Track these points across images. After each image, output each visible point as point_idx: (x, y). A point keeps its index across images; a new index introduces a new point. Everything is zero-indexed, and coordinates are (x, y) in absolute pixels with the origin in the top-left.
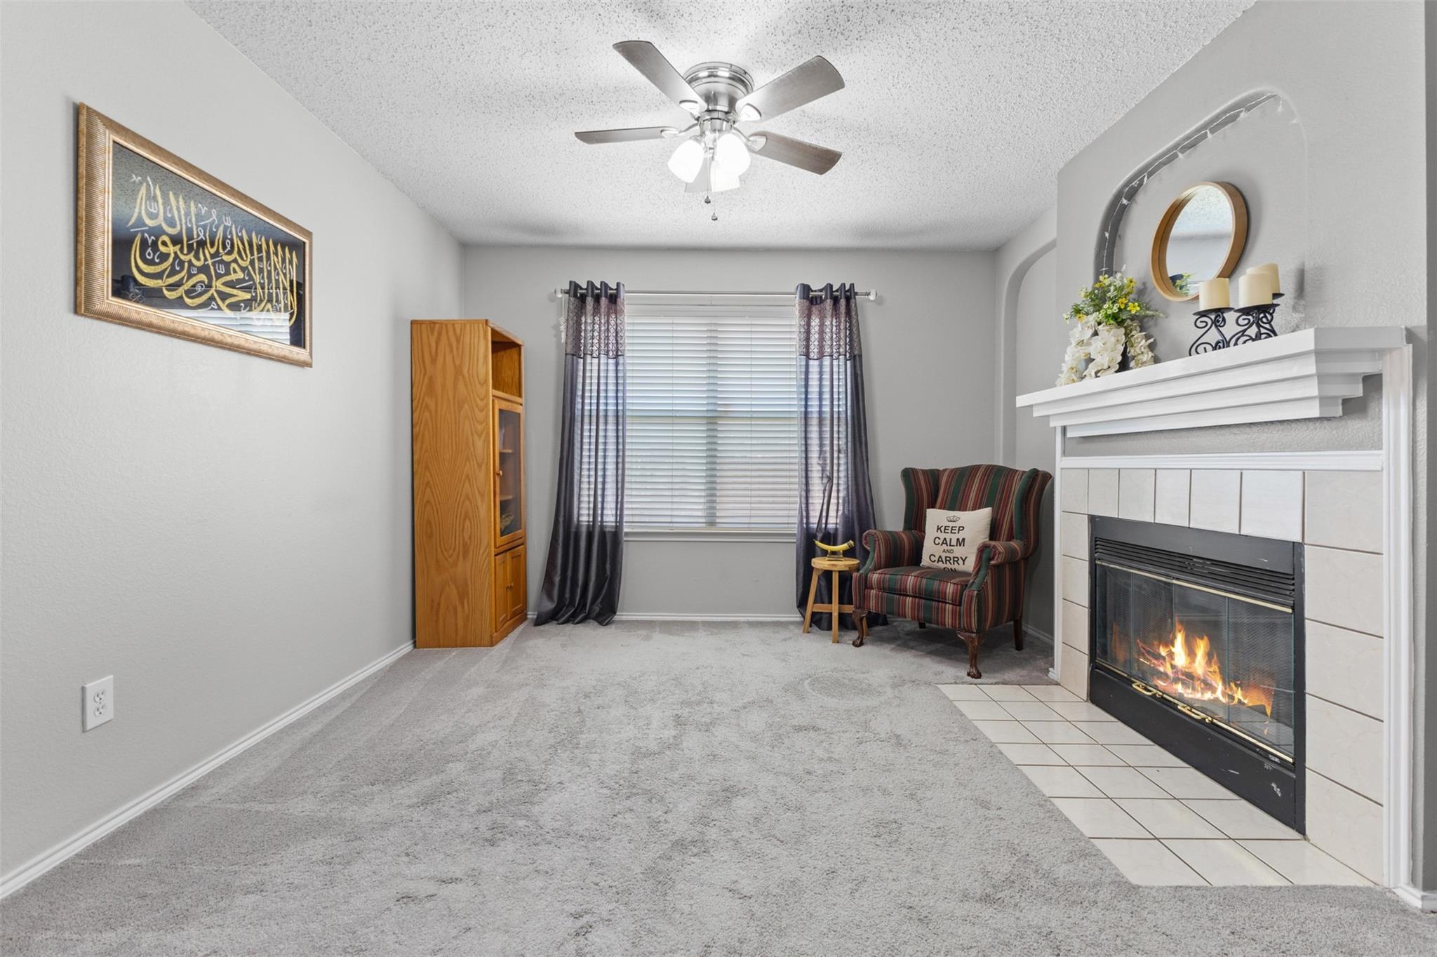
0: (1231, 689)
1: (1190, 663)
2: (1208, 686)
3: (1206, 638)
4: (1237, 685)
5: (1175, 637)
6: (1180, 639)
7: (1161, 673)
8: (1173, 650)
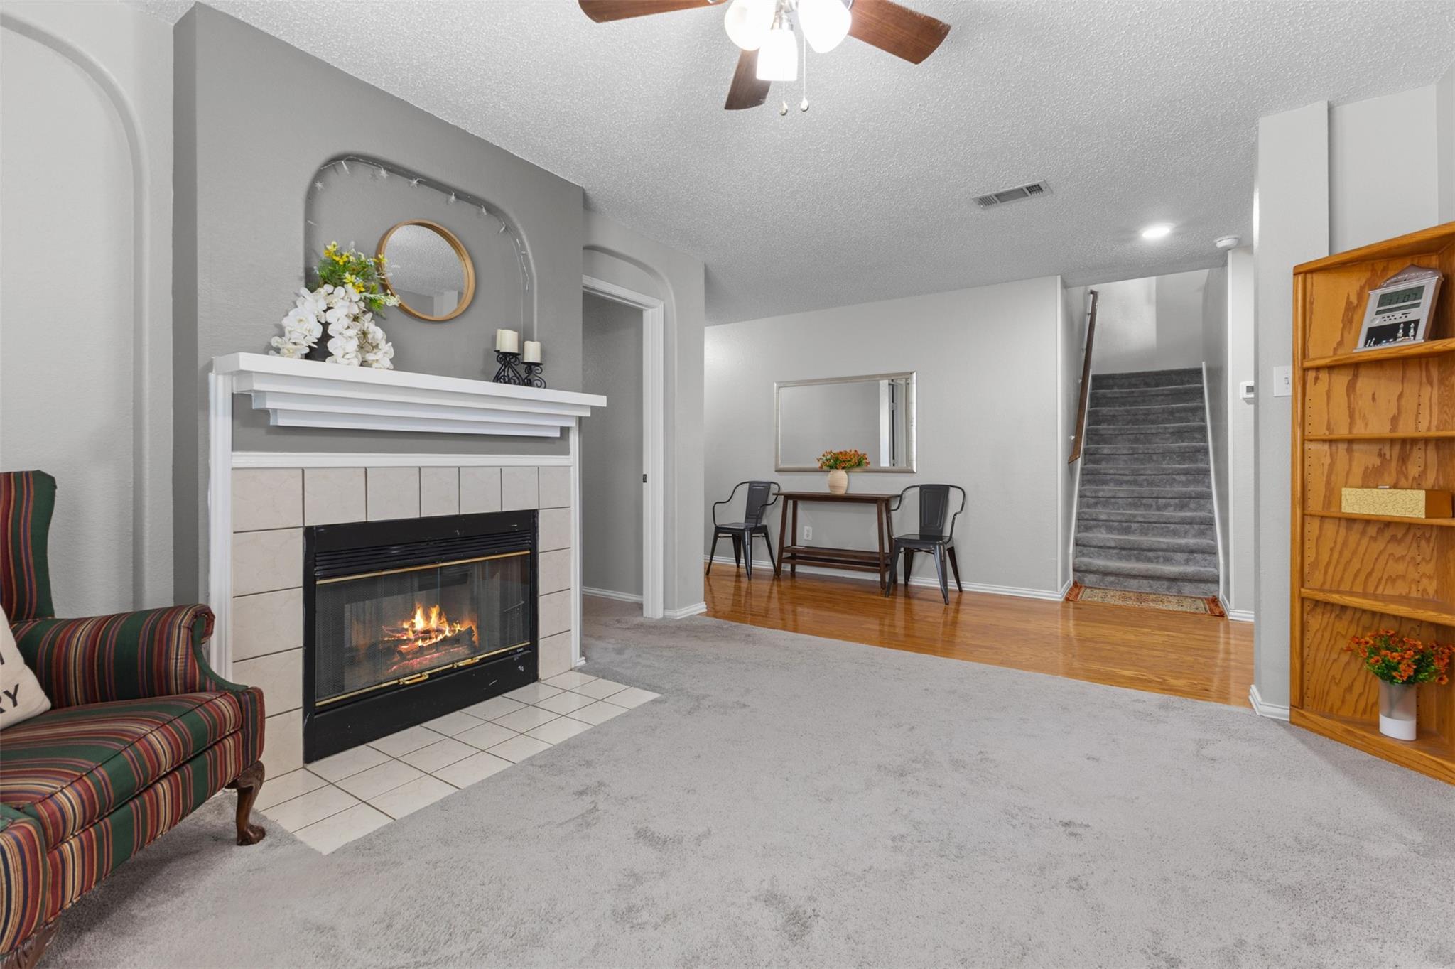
0: (454, 626)
1: (427, 624)
2: (440, 631)
3: (437, 606)
4: (457, 624)
5: (415, 613)
6: (419, 613)
7: (405, 640)
8: (414, 621)
